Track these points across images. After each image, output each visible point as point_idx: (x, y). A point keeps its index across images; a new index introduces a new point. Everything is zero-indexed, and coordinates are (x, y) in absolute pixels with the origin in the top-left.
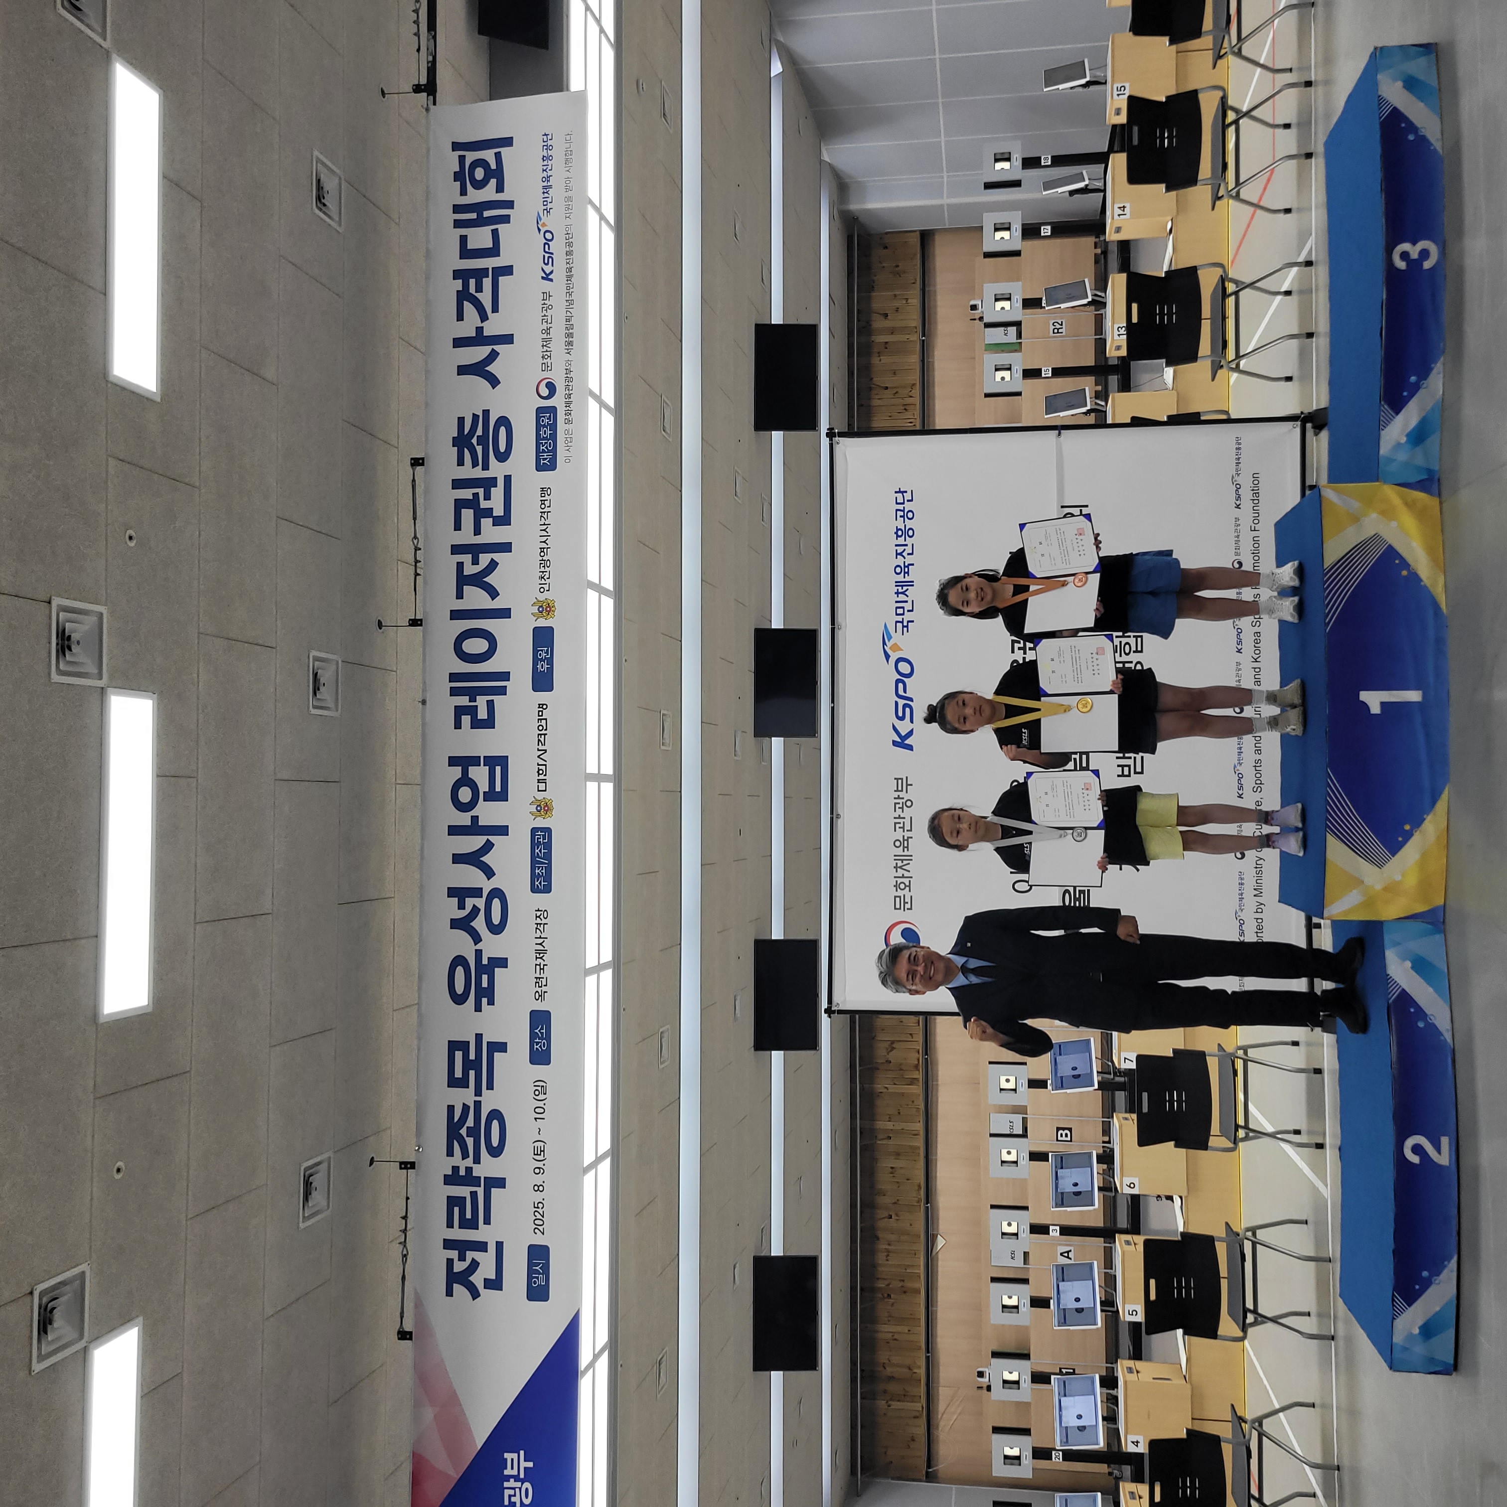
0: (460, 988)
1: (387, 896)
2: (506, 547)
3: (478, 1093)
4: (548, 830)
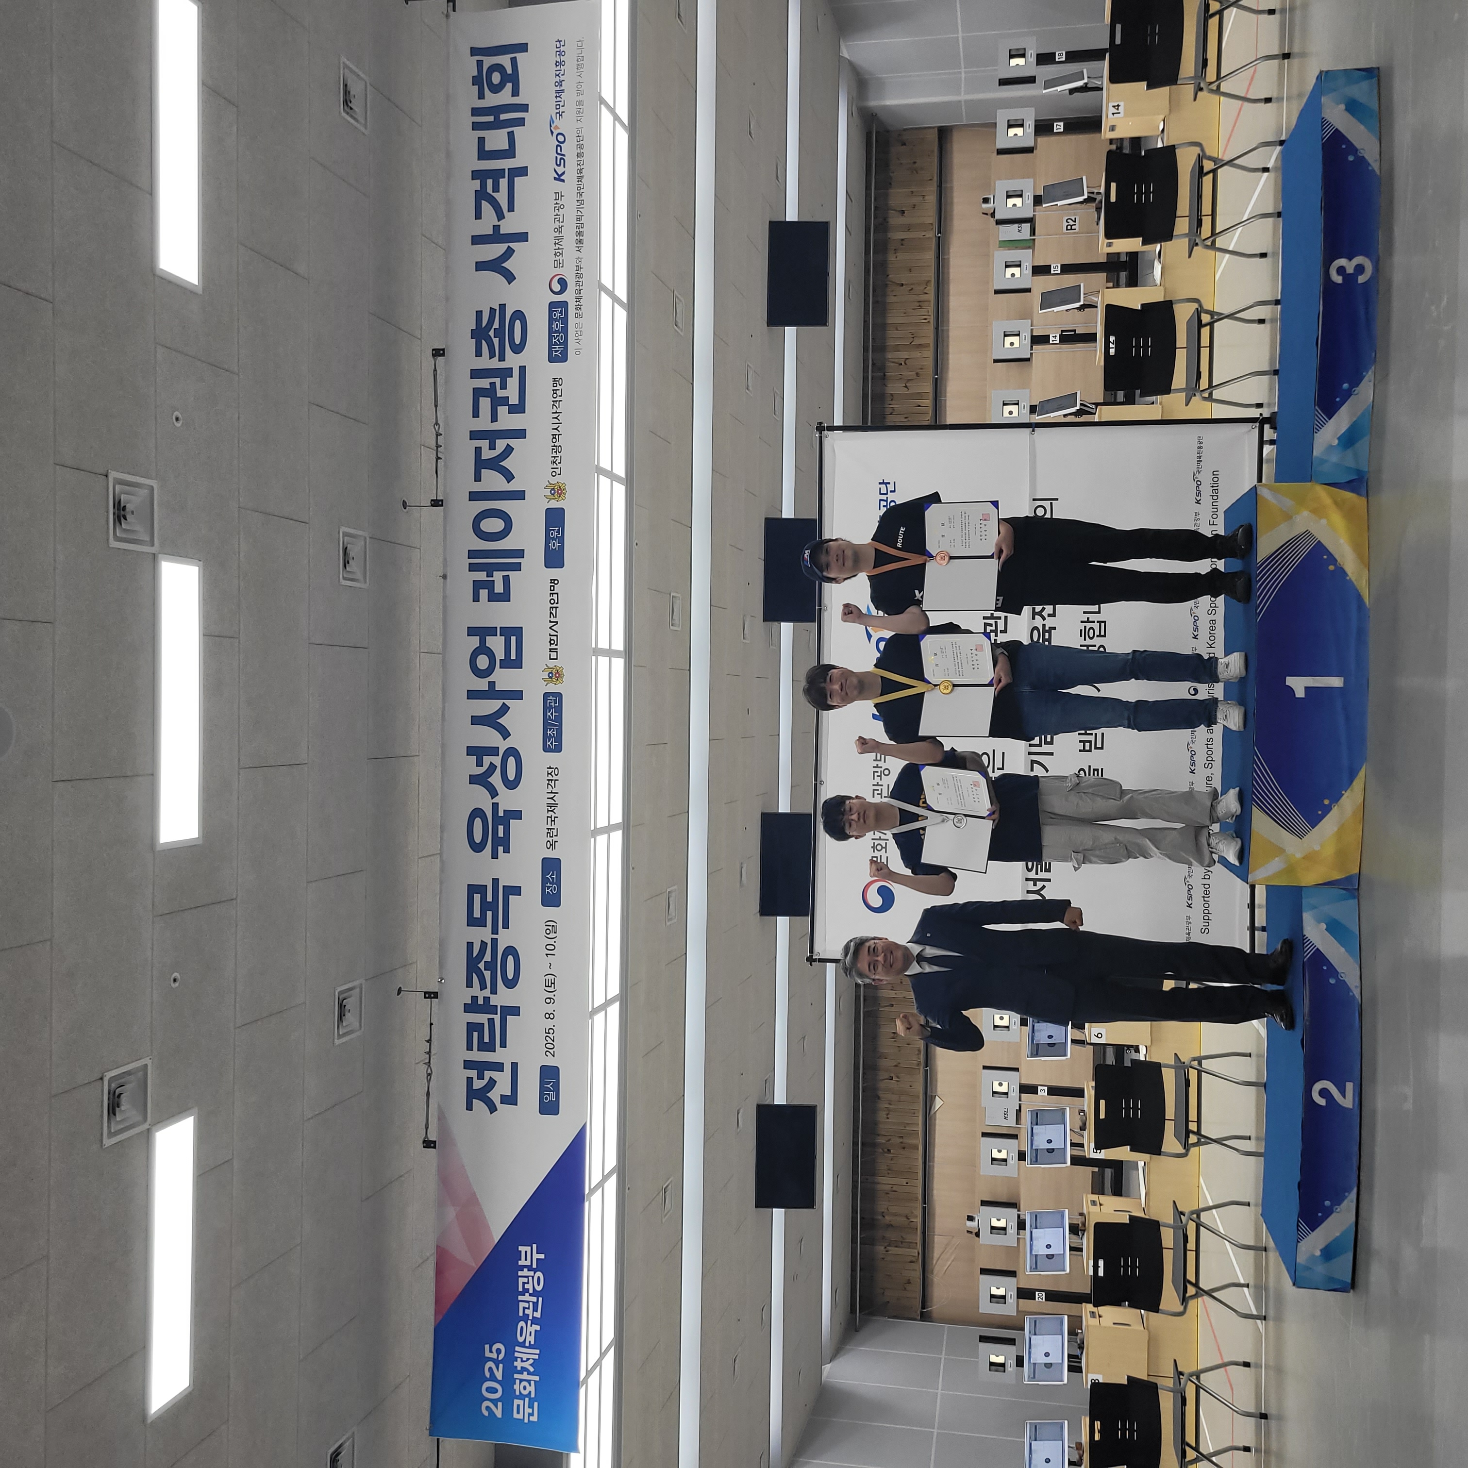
0: (478, 838)
1: (412, 754)
2: (520, 434)
3: (495, 931)
4: (560, 695)
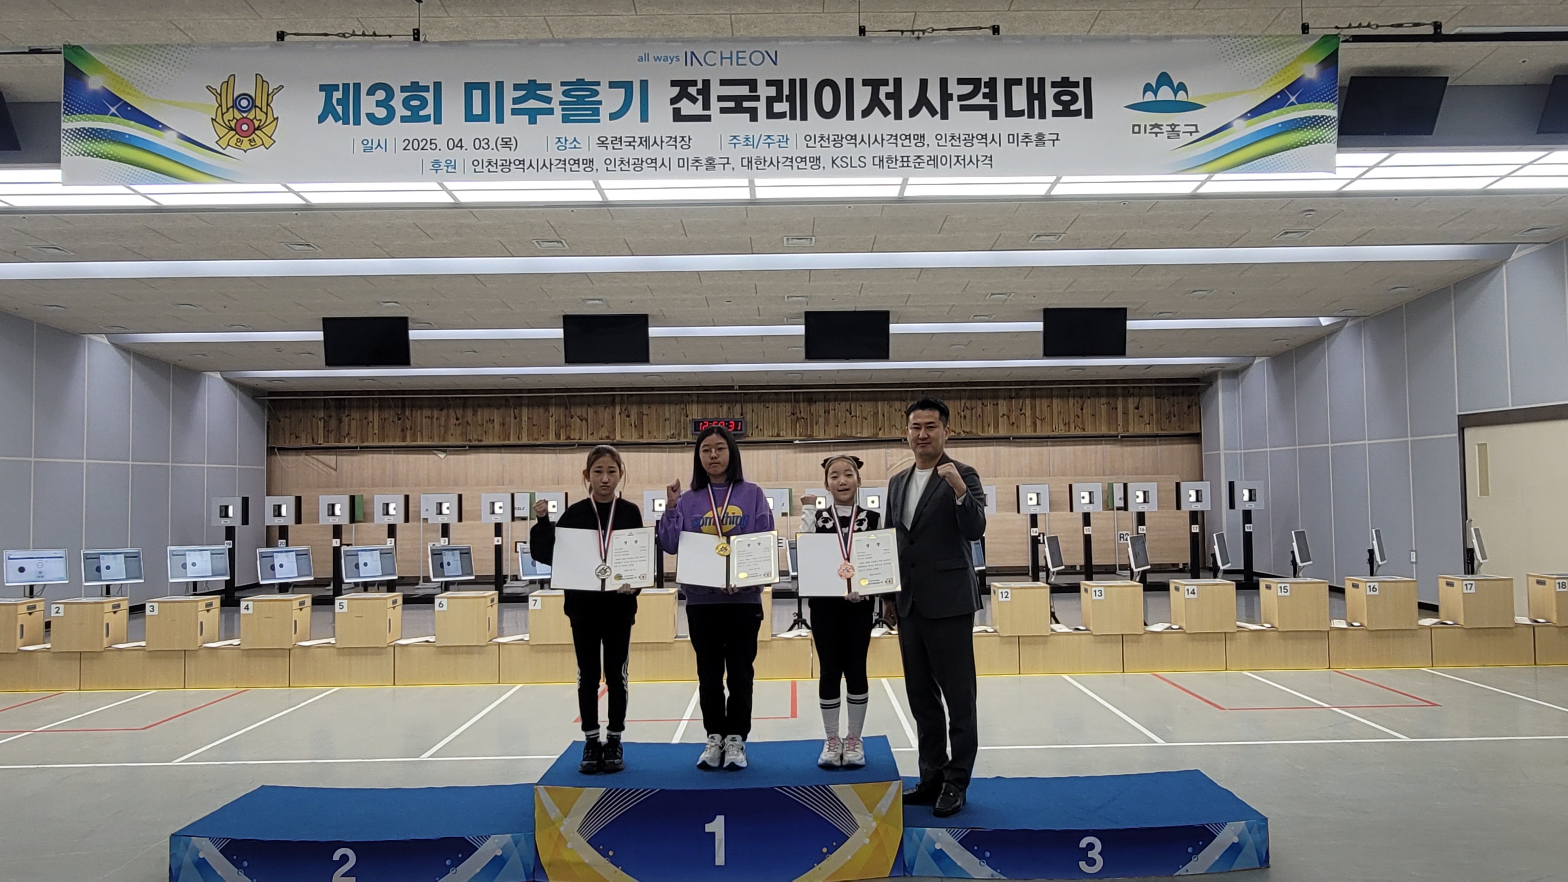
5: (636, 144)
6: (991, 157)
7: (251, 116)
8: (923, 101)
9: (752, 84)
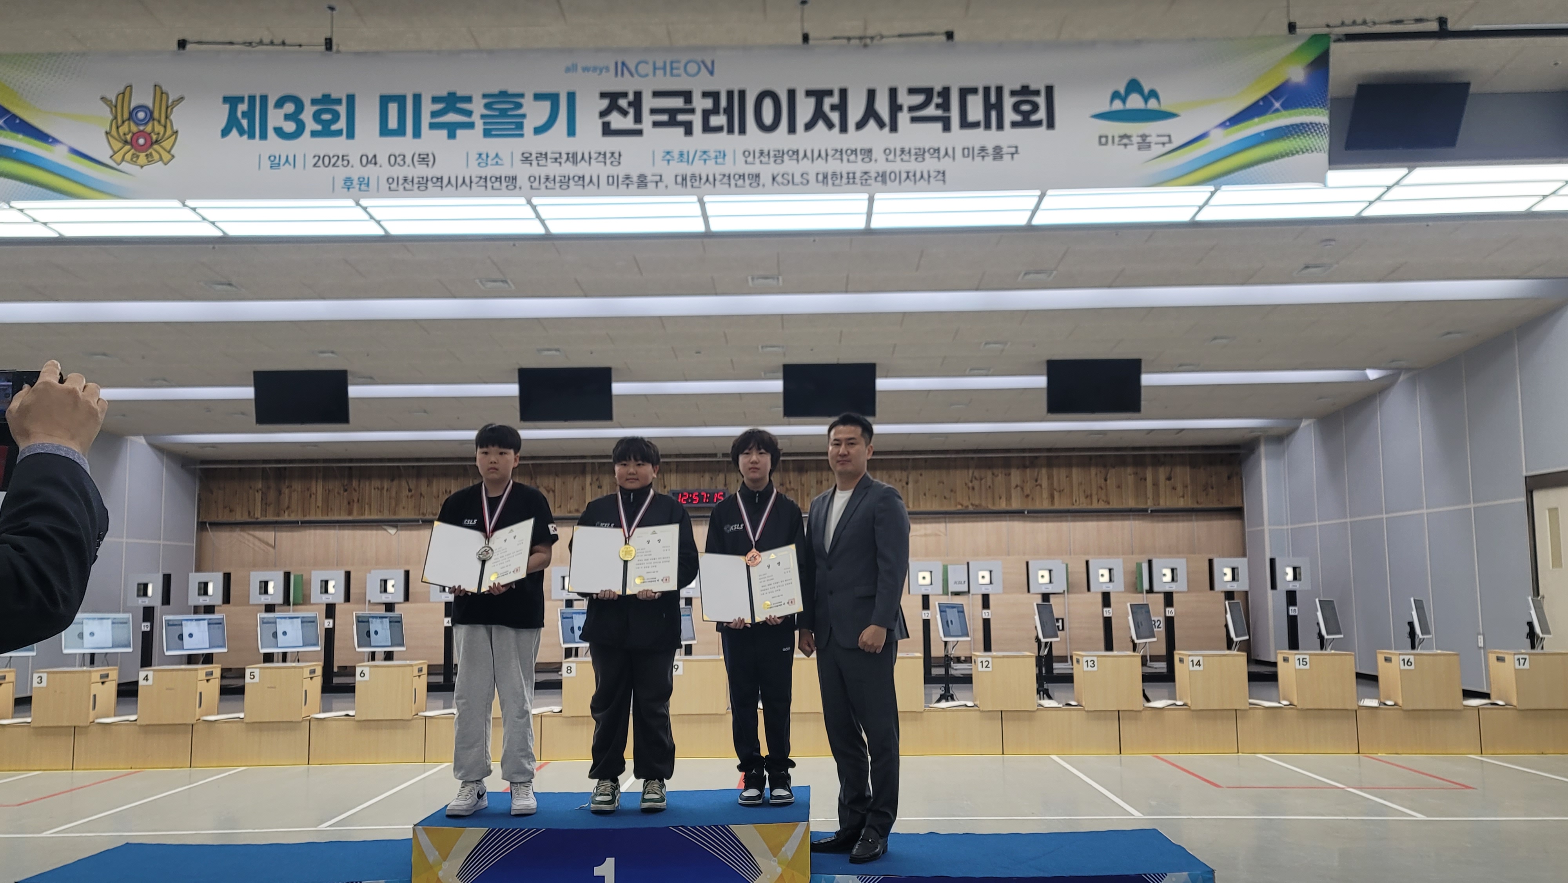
5: (563, 161)
6: (944, 173)
7: (149, 128)
8: (870, 113)
9: (687, 96)
